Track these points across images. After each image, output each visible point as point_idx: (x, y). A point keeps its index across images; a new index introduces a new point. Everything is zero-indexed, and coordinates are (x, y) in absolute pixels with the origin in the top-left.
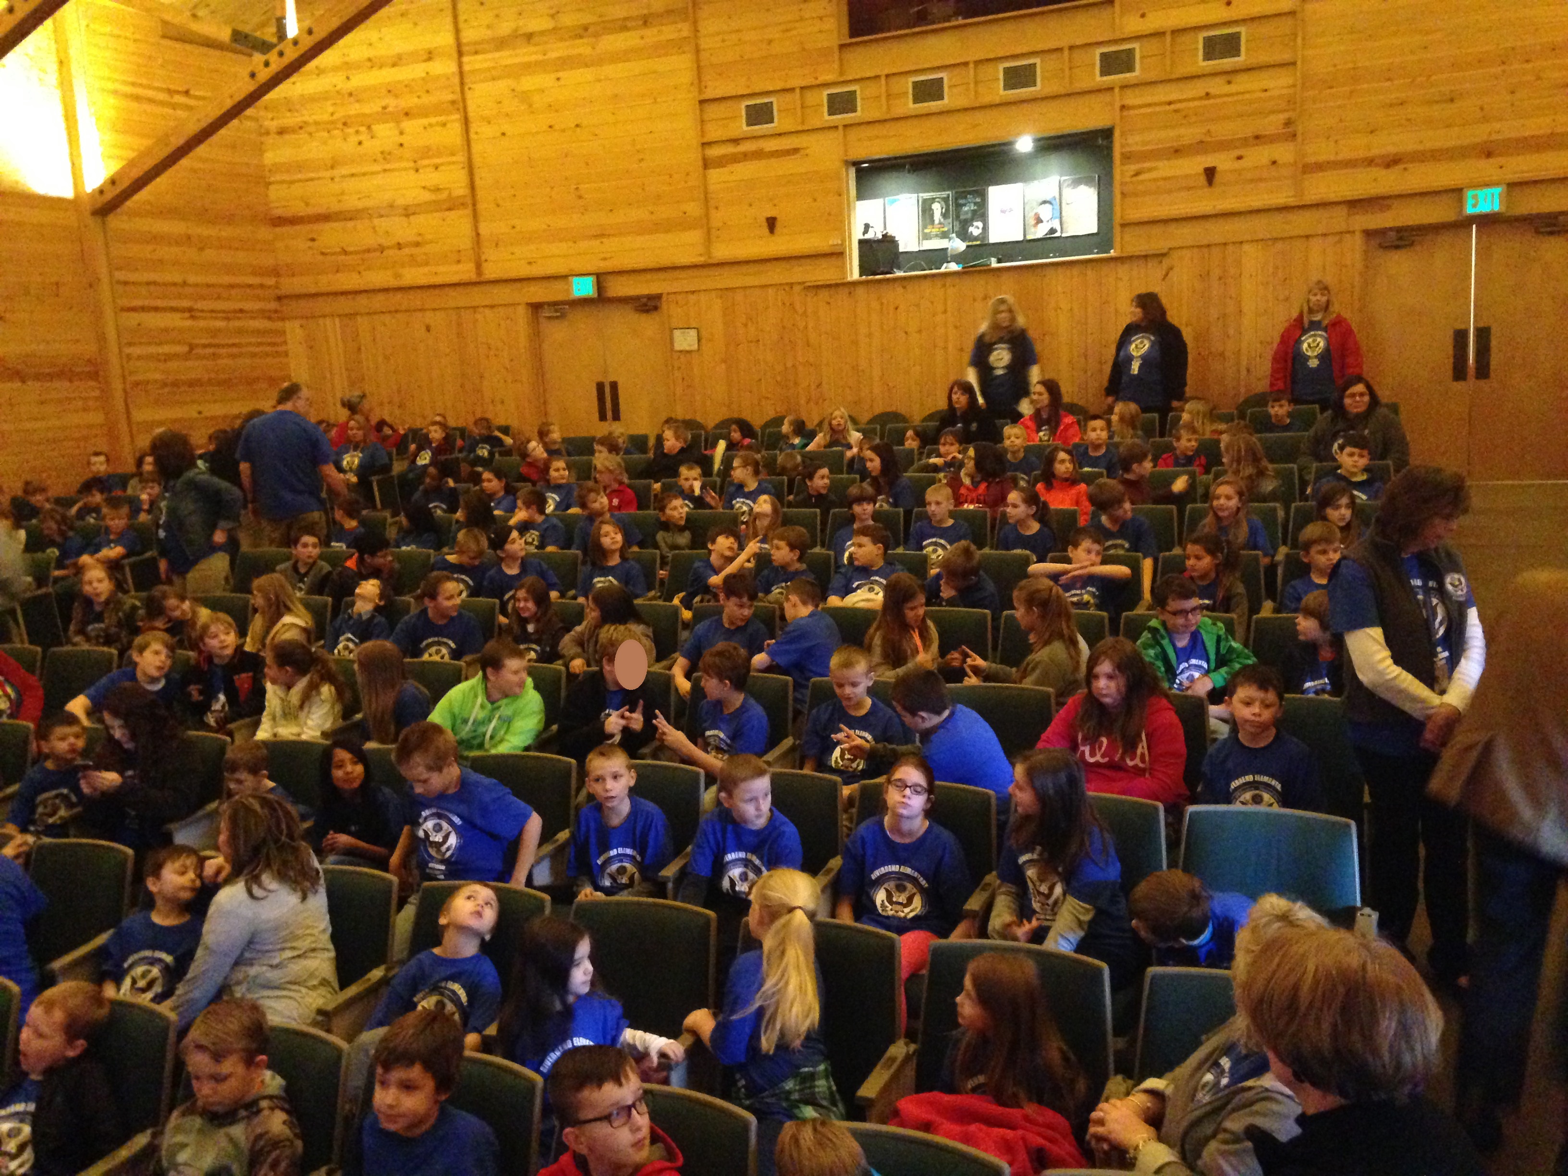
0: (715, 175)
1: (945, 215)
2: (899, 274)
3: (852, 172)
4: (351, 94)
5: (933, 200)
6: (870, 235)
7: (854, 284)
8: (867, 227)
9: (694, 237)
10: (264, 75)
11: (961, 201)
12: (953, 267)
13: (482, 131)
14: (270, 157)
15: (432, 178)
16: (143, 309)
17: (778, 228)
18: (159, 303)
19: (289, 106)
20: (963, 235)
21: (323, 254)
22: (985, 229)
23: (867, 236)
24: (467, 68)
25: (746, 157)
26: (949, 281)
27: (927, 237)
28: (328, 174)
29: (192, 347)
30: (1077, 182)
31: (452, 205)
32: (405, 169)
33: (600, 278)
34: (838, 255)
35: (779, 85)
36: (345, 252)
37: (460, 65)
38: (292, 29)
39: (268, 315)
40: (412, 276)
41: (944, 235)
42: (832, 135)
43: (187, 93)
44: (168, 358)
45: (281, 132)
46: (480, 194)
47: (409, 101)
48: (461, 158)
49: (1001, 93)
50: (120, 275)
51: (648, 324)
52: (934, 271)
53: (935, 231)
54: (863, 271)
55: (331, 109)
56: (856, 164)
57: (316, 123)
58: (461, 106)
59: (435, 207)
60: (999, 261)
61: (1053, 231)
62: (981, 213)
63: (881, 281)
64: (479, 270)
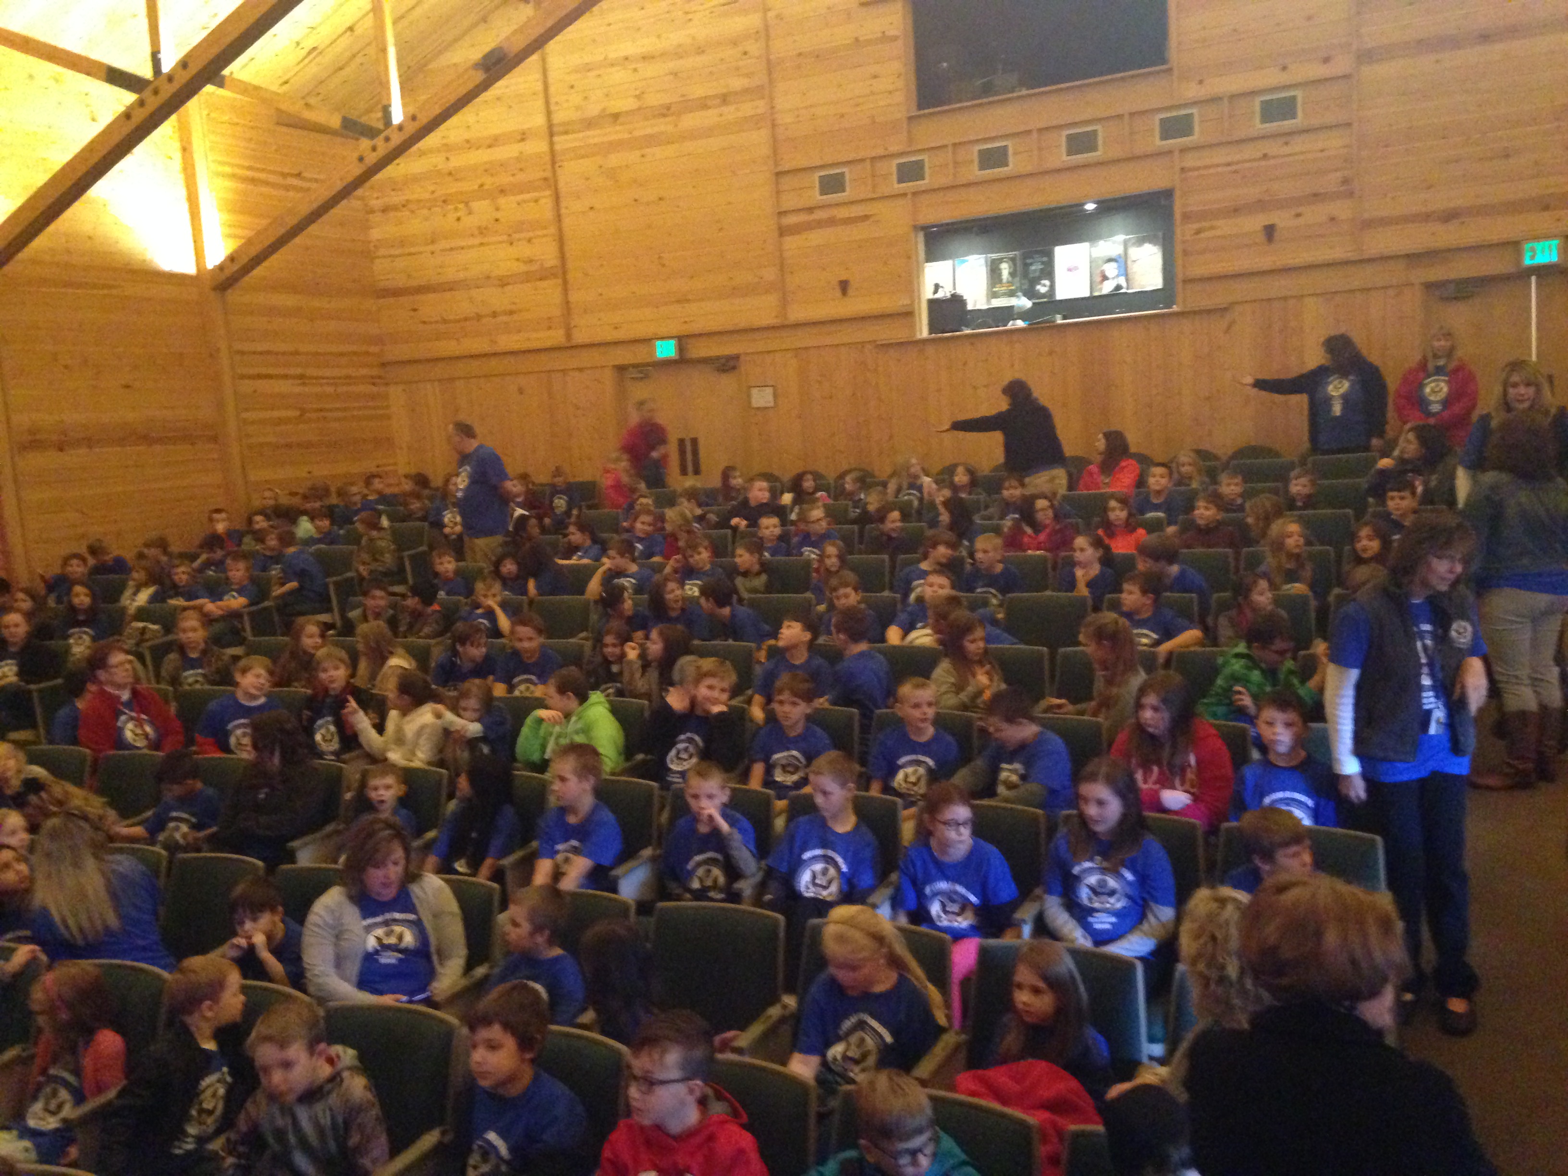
0: (791, 243)
1: (1012, 274)
2: (968, 331)
3: (921, 237)
4: (450, 174)
5: (1001, 260)
6: (940, 295)
7: (924, 341)
8: (937, 287)
9: (771, 300)
10: (372, 158)
11: (1029, 261)
12: (1020, 324)
13: (570, 206)
14: (375, 234)
15: (527, 251)
16: (259, 377)
17: (851, 292)
18: (271, 371)
19: (395, 186)
20: (1030, 293)
21: (424, 322)
22: (1052, 287)
23: (937, 296)
24: (558, 147)
25: (820, 224)
26: (1015, 337)
27: (995, 295)
28: (431, 248)
29: (303, 411)
30: (1141, 242)
31: (544, 275)
32: (501, 242)
33: (682, 341)
34: (908, 314)
35: (852, 156)
36: (445, 321)
37: (552, 144)
38: (398, 116)
39: (373, 381)
40: (508, 342)
41: (1012, 294)
42: (901, 202)
43: (299, 175)
44: (280, 421)
45: (385, 210)
46: (570, 265)
47: (505, 179)
48: (552, 230)
49: (1063, 158)
50: (238, 346)
51: (727, 383)
52: (1001, 328)
53: (1003, 289)
54: (932, 329)
55: (432, 188)
56: (925, 229)
57: (419, 201)
58: (551, 183)
59: (528, 277)
60: (1065, 318)
61: (1119, 287)
62: (1048, 272)
63: (947, 338)
64: (569, 336)
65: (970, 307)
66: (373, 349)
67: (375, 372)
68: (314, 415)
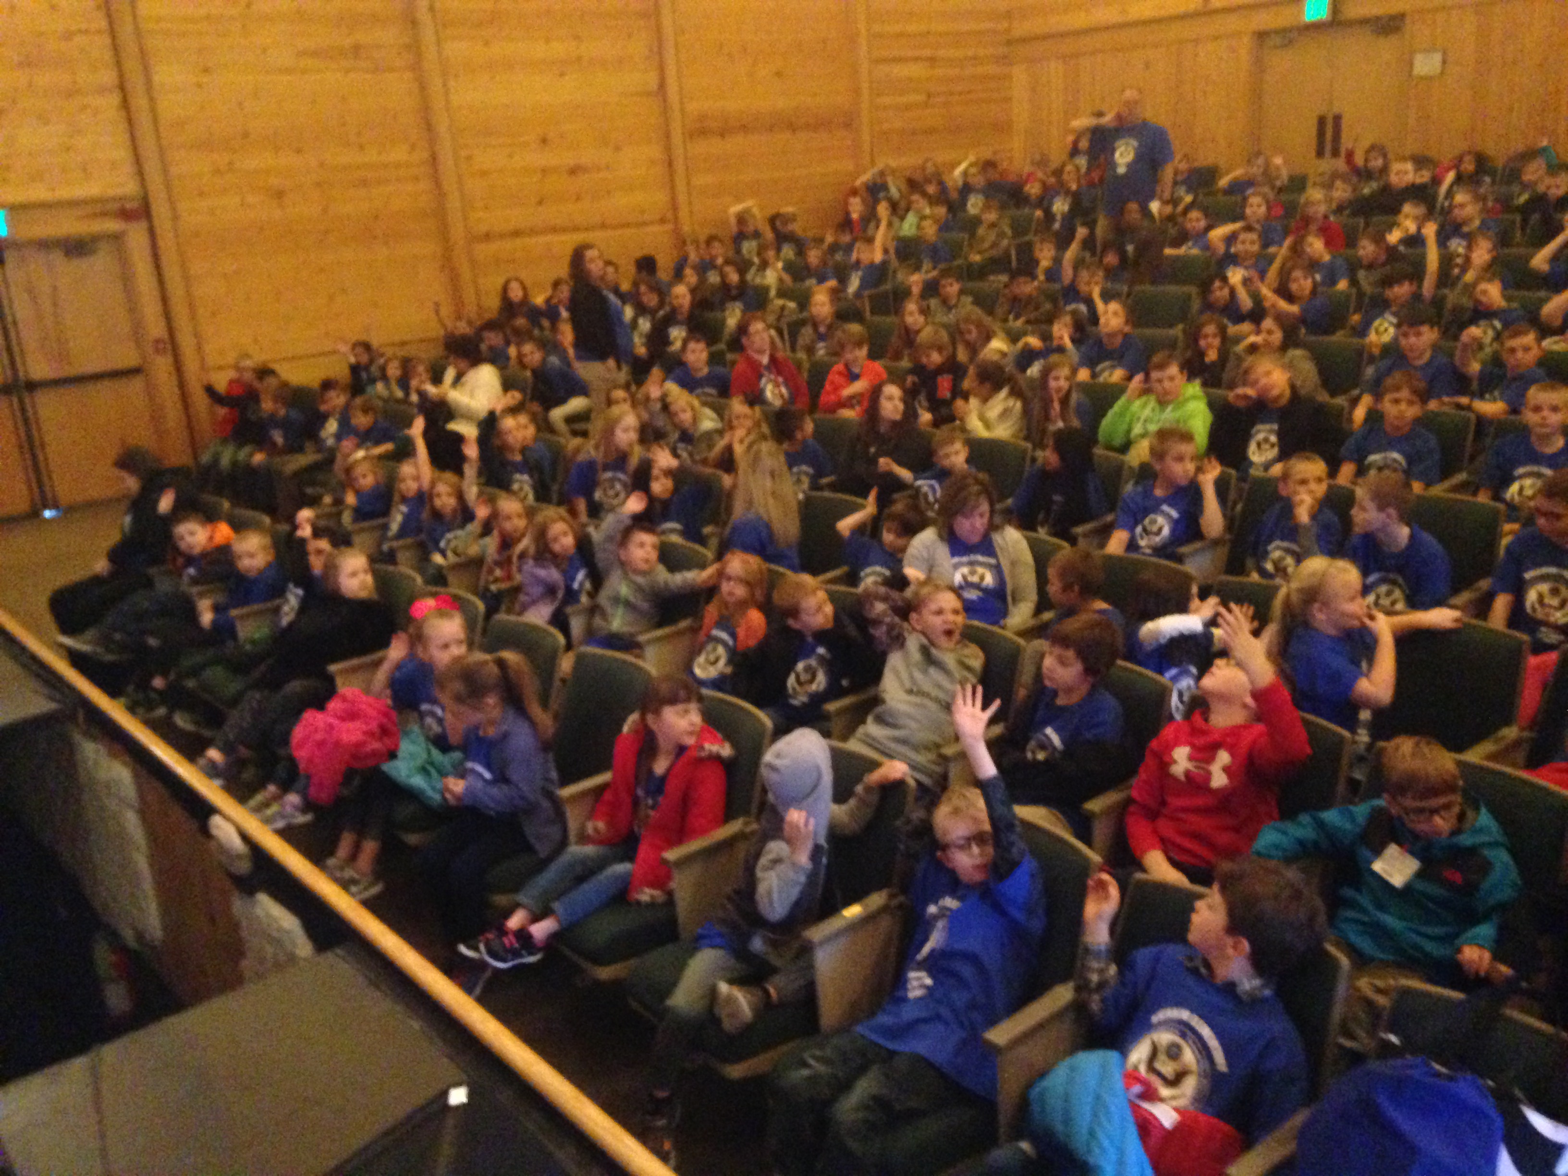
16: (892, 60)
18: (906, 54)
29: (929, 96)
39: (1000, 60)
40: (1139, 10)
44: (908, 107)
50: (877, 28)
51: (1386, 48)
66: (1002, 26)
67: (1002, 50)
68: (941, 99)
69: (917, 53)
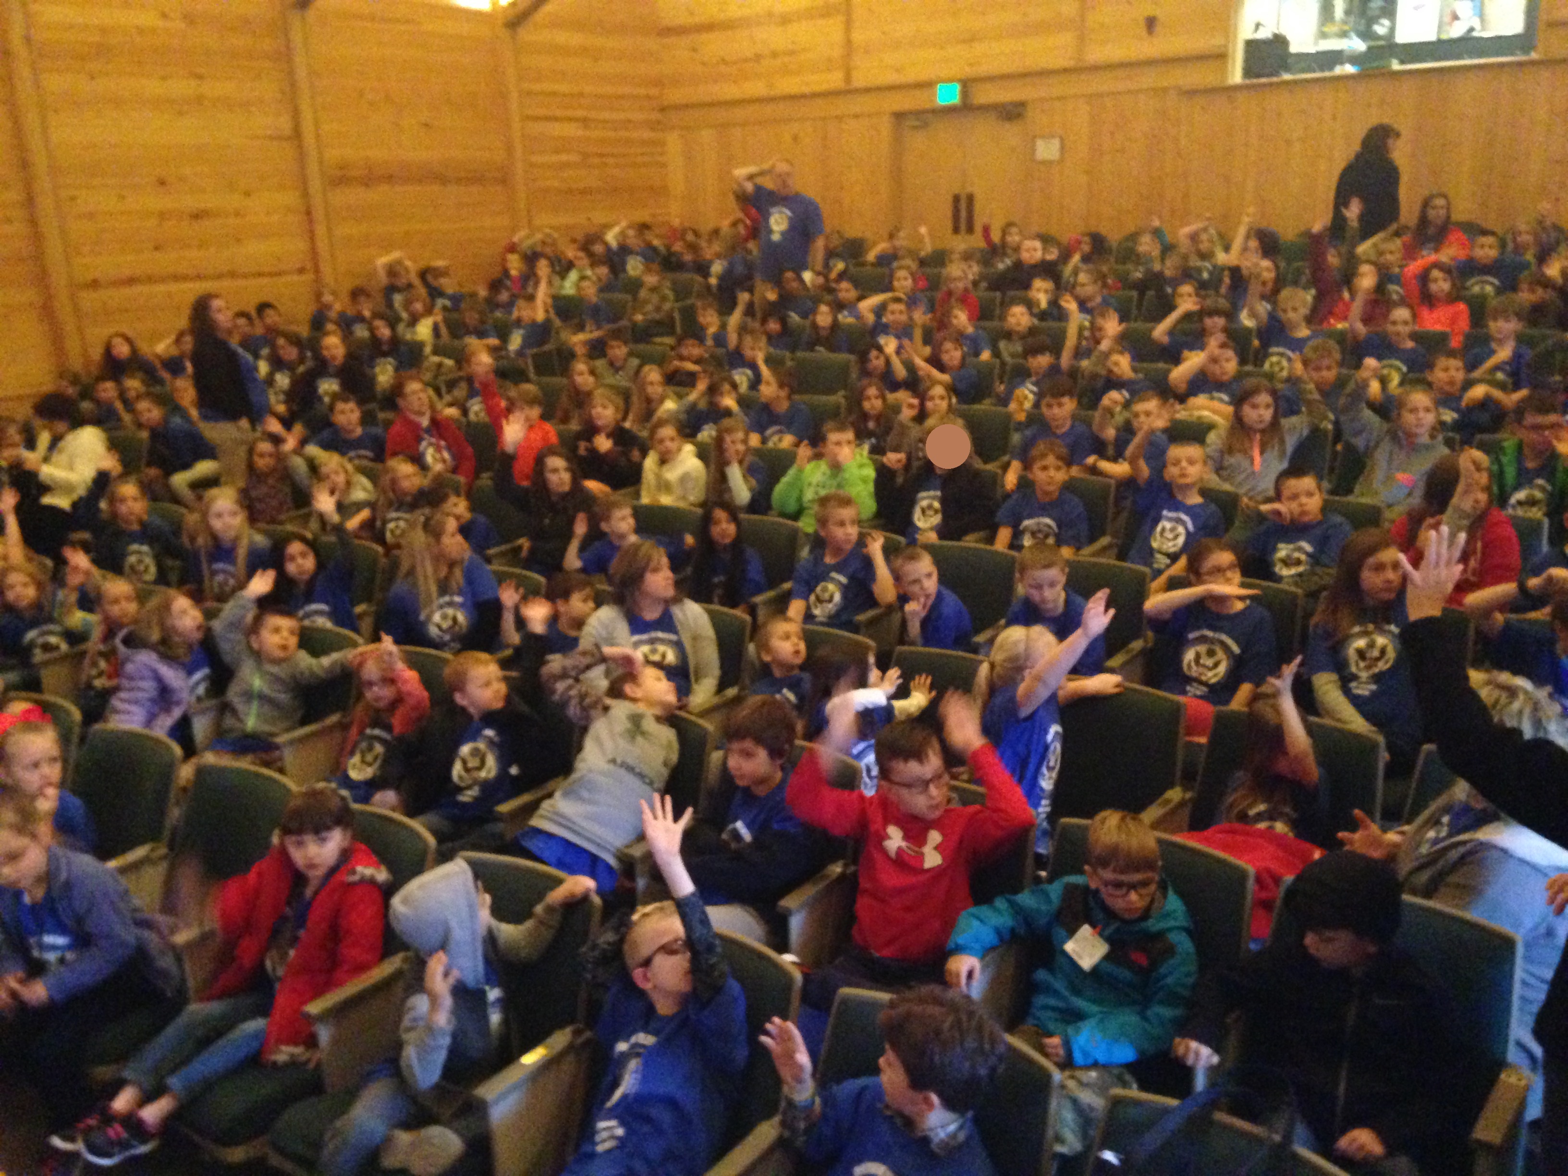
1: (1348, 12)
2: (1287, 77)
6: (1261, 35)
7: (1236, 88)
8: (1258, 26)
9: (1067, 38)
12: (1349, 69)
16: (548, 119)
17: (1158, 29)
18: (559, 113)
20: (1366, 34)
21: (704, 64)
22: (1392, 30)
23: (1257, 36)
26: (1341, 85)
27: (1323, 35)
29: (586, 156)
31: (827, 12)
33: (967, 85)
34: (1221, 57)
36: (724, 61)
39: (653, 126)
40: (786, 85)
41: (1344, 34)
44: (564, 166)
50: (526, 86)
51: (1011, 134)
52: (1327, 74)
53: (1334, 30)
54: (1248, 72)
59: (811, 14)
60: (1402, 63)
61: (1472, 29)
62: (1389, 9)
63: (1264, 85)
64: (848, 78)
65: (1293, 49)
66: (654, 91)
67: (655, 116)
68: (596, 161)
69: (569, 113)
